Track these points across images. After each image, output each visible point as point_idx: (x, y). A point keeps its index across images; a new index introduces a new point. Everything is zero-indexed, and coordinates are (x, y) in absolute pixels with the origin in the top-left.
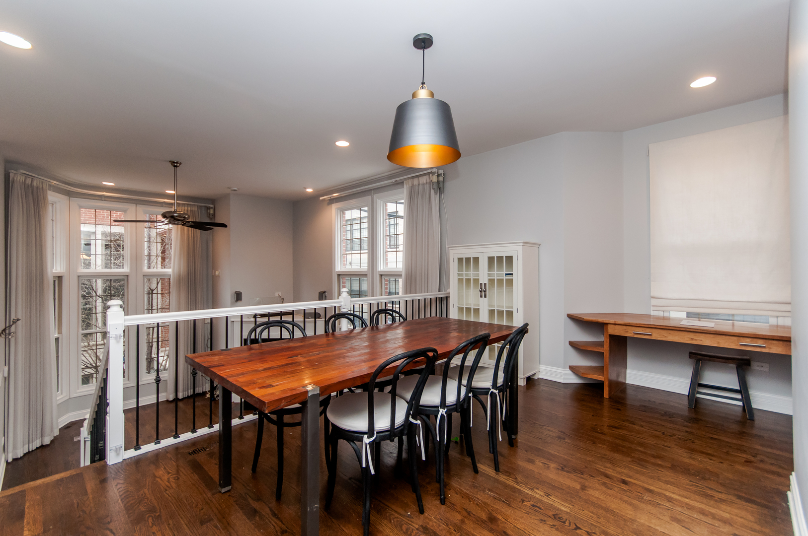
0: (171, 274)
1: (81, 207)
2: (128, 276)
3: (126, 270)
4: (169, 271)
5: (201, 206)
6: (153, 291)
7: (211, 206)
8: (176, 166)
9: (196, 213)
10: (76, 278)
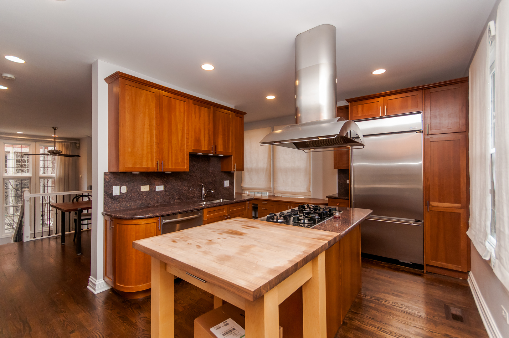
0: (55, 177)
1: (5, 144)
2: (31, 178)
3: (29, 174)
4: (54, 175)
5: (73, 142)
6: (45, 185)
7: (78, 142)
8: (55, 129)
9: (70, 145)
10: (2, 180)
